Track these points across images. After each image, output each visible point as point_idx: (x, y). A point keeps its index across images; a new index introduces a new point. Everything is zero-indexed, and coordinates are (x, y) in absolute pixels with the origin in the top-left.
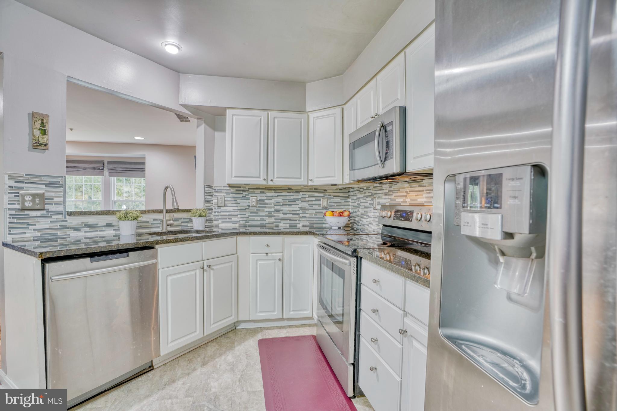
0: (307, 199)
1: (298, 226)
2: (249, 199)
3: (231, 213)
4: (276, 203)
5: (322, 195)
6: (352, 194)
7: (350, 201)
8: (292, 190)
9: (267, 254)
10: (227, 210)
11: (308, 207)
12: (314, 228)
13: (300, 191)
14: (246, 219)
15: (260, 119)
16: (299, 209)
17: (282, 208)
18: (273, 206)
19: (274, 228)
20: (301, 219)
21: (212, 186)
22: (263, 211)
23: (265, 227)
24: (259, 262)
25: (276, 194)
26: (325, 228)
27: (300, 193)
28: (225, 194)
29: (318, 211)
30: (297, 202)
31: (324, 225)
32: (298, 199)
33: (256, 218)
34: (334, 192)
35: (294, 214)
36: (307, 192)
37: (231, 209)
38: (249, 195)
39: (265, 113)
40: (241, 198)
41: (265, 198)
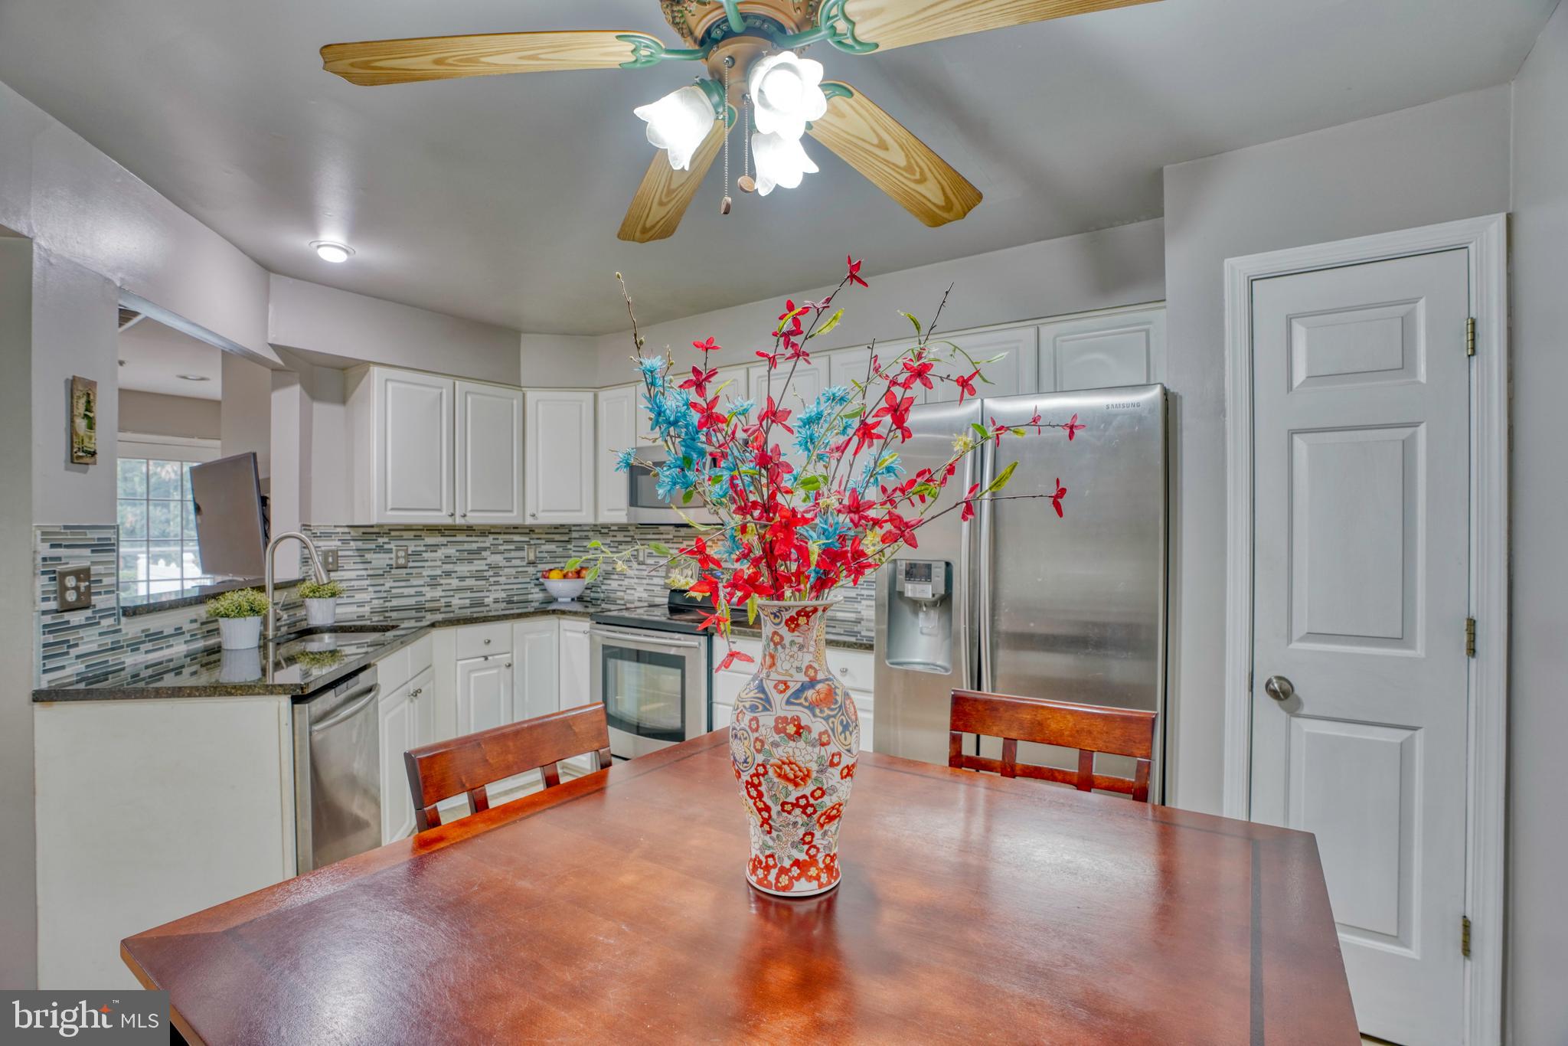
0: (500, 547)
1: (486, 600)
2: (392, 552)
3: (353, 583)
4: (445, 557)
5: (527, 539)
6: (575, 535)
7: (571, 549)
8: (474, 530)
9: (486, 658)
10: (345, 578)
11: (503, 563)
12: (512, 602)
13: (489, 533)
14: (385, 595)
15: (441, 394)
16: (486, 568)
17: (457, 568)
18: (439, 563)
19: (443, 610)
20: (490, 588)
21: (310, 526)
22: (420, 575)
23: (424, 608)
24: (473, 675)
25: (444, 540)
26: (532, 601)
27: (488, 536)
28: (339, 543)
29: (520, 569)
30: (483, 553)
31: (530, 596)
32: (485, 549)
33: (406, 591)
34: (546, 533)
35: (478, 578)
36: (500, 533)
37: (352, 575)
38: (390, 543)
39: (449, 382)
40: (375, 551)
41: (424, 549)
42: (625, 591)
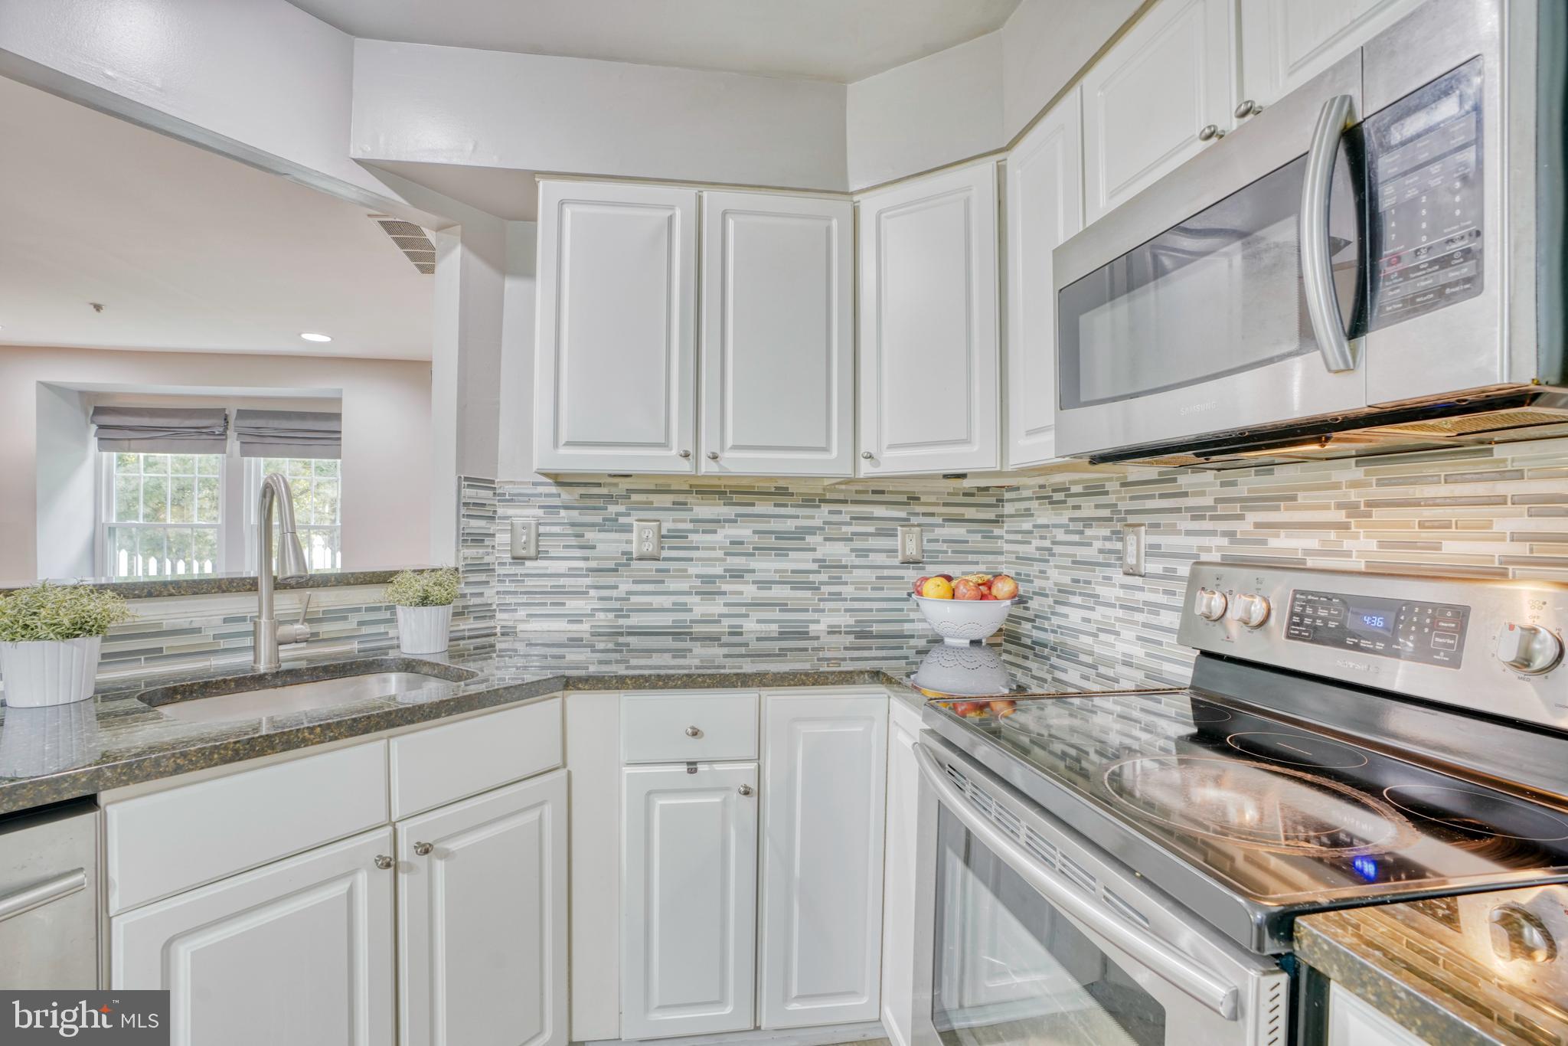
0: (844, 529)
1: (813, 628)
2: (631, 531)
3: (562, 581)
4: (732, 543)
5: (903, 514)
6: (1009, 509)
7: (1001, 537)
8: (792, 494)
9: (692, 767)
10: (548, 572)
11: (853, 560)
12: (867, 635)
13: (821, 501)
14: (617, 605)
15: (671, 219)
16: (815, 566)
17: (754, 564)
18: (720, 554)
19: (725, 639)
20: (822, 605)
21: (493, 482)
22: (683, 574)
23: (691, 633)
24: (660, 802)
25: (729, 511)
26: (912, 637)
27: (819, 507)
28: (540, 512)
29: (886, 573)
30: (809, 539)
31: (907, 626)
32: (812, 531)
33: (657, 601)
34: (945, 504)
35: (796, 586)
36: (845, 502)
37: (561, 566)
38: (629, 515)
39: (691, 192)
40: (601, 527)
41: (690, 526)
42: (1095, 635)
